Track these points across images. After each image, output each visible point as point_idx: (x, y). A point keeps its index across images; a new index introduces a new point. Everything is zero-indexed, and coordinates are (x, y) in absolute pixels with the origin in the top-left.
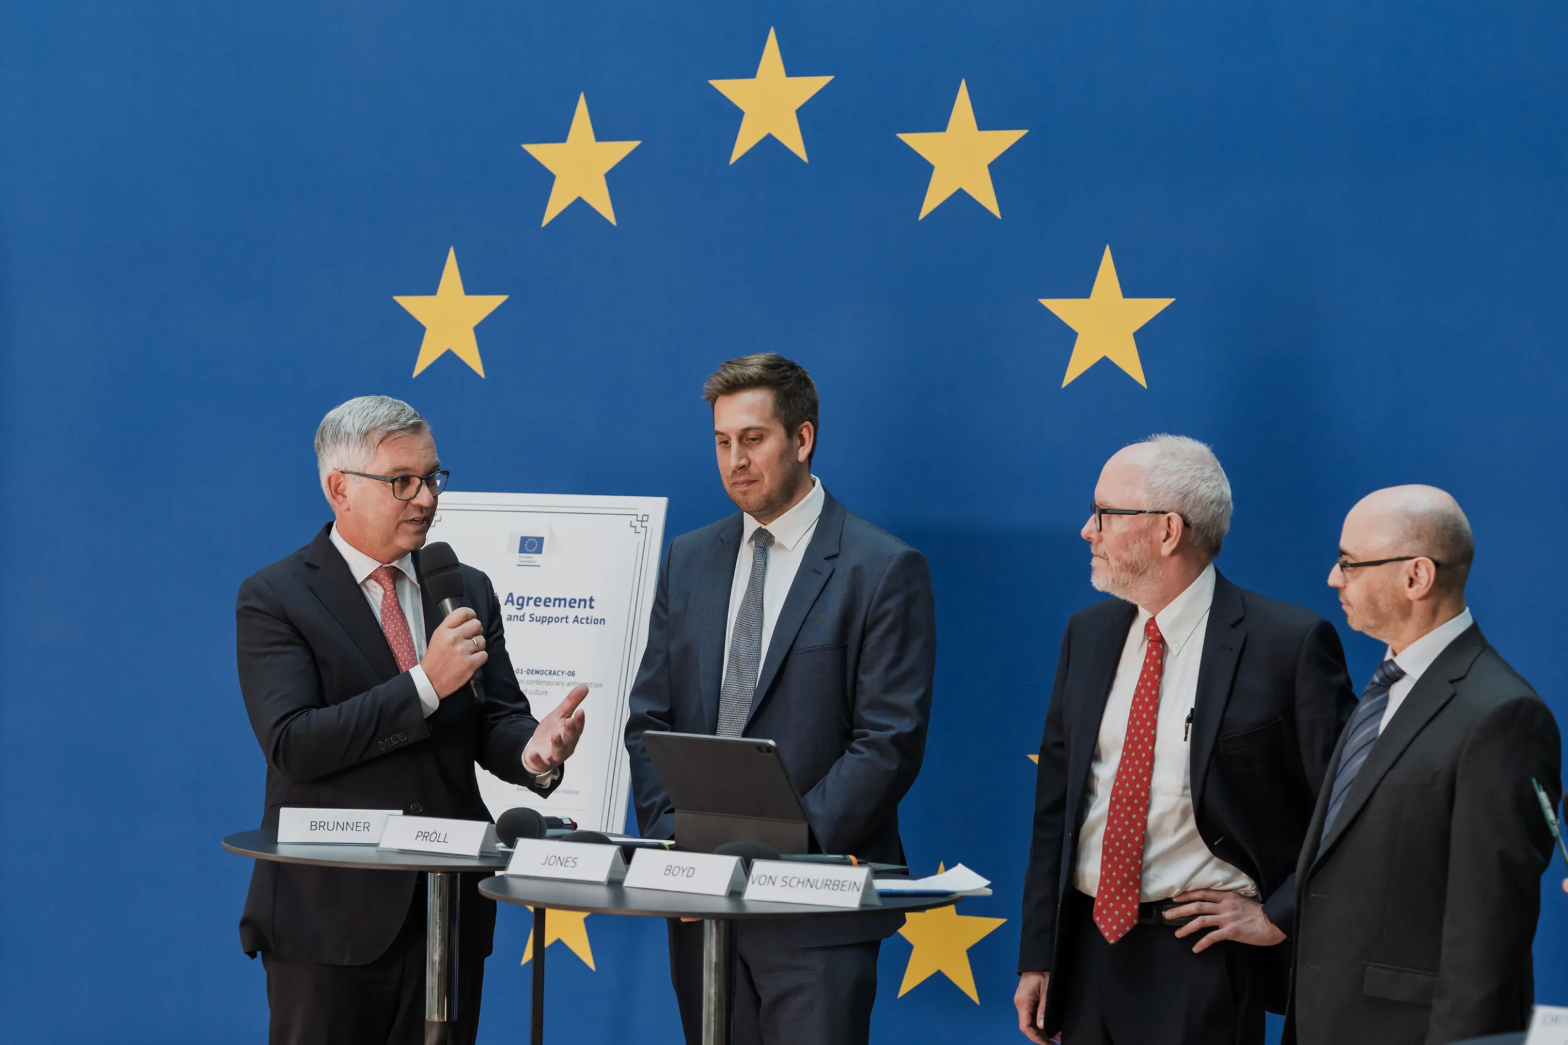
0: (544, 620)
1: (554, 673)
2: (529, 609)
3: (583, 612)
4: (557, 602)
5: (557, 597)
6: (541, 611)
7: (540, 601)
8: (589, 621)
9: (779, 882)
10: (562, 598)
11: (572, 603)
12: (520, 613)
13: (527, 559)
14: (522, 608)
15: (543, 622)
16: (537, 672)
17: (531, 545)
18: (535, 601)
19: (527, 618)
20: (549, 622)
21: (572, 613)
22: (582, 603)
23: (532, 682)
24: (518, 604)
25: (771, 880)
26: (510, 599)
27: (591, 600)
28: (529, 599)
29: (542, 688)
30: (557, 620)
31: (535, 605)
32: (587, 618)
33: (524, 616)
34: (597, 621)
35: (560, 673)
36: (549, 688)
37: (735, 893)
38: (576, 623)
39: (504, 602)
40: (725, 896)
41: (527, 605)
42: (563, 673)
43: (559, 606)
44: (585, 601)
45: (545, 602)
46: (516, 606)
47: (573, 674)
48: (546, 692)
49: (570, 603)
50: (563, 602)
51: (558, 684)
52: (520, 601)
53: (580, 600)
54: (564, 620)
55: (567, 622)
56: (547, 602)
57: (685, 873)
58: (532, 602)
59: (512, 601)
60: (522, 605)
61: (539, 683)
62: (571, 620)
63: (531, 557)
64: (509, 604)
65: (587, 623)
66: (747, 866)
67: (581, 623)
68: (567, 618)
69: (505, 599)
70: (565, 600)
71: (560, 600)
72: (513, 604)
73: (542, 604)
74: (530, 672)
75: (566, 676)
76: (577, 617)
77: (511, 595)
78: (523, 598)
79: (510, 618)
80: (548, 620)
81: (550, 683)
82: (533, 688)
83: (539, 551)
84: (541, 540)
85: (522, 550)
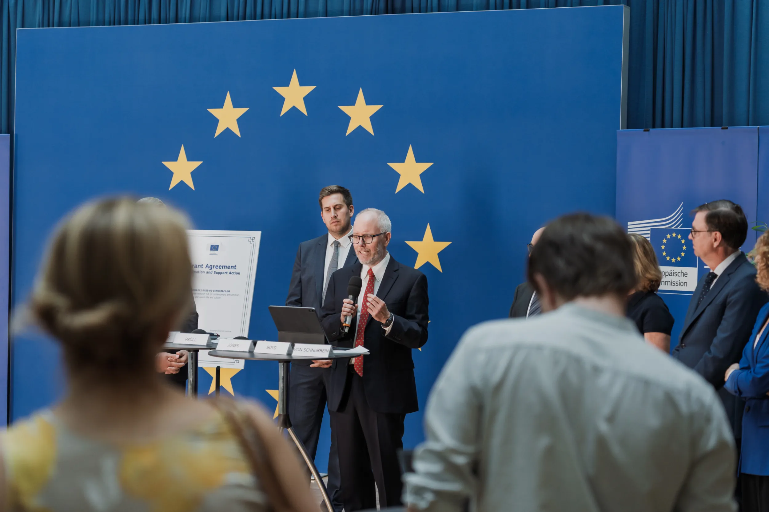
0: (219, 273)
1: (223, 291)
2: (214, 269)
3: (232, 270)
4: (223, 267)
5: (223, 265)
6: (218, 270)
7: (218, 267)
8: (234, 273)
9: (303, 350)
10: (225, 265)
12: (211, 271)
13: (214, 253)
15: (219, 274)
16: (217, 291)
17: (214, 248)
18: (216, 267)
19: (213, 272)
20: (221, 274)
21: (228, 271)
22: (232, 267)
23: (215, 294)
24: (210, 268)
25: (301, 350)
26: (207, 266)
27: (235, 266)
28: (214, 266)
29: (218, 296)
30: (224, 273)
31: (216, 268)
32: (234, 272)
33: (212, 272)
34: (237, 273)
35: (225, 291)
37: (289, 354)
38: (230, 274)
39: (205, 267)
40: (286, 355)
41: (213, 268)
42: (226, 291)
43: (224, 268)
44: (233, 266)
45: (219, 267)
46: (209, 268)
47: (229, 291)
48: (220, 298)
49: (228, 267)
50: (225, 267)
51: (224, 295)
54: (226, 273)
55: (227, 274)
56: (220, 267)
57: (273, 348)
58: (215, 267)
59: (208, 267)
60: (211, 268)
61: (218, 294)
62: (228, 273)
63: (214, 252)
64: (207, 268)
65: (234, 274)
66: (293, 346)
67: (232, 274)
68: (227, 272)
69: (206, 266)
70: (226, 266)
71: (224, 266)
72: (208, 268)
73: (218, 268)
74: (214, 291)
75: (226, 292)
76: (230, 272)
77: (208, 265)
78: (212, 266)
79: (207, 273)
80: (221, 273)
81: (221, 295)
82: (215, 296)
83: (217, 250)
84: (218, 246)
85: (211, 249)
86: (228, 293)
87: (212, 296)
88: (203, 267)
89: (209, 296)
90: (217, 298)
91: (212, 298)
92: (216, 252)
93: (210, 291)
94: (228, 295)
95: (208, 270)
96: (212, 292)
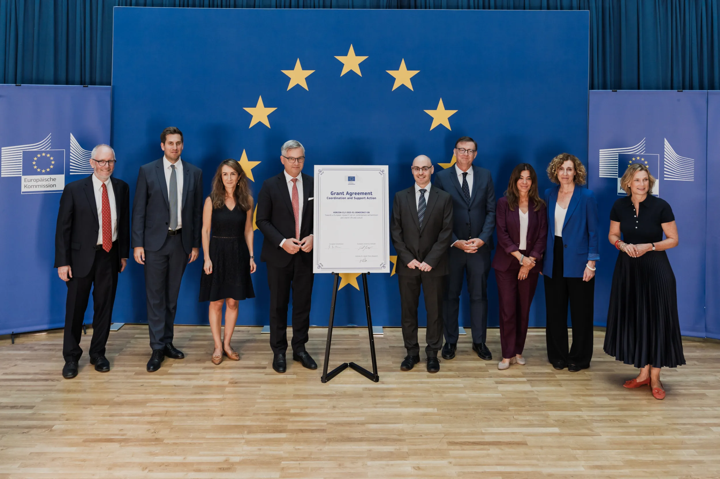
0: (358, 198)
1: (364, 212)
2: (354, 196)
3: (369, 196)
4: (361, 194)
6: (357, 196)
11: (366, 194)
12: (351, 197)
13: (351, 183)
14: (351, 196)
16: (358, 212)
17: (351, 179)
18: (355, 194)
21: (366, 196)
23: (357, 215)
28: (353, 193)
29: (360, 216)
30: (362, 198)
32: (371, 198)
33: (352, 198)
34: (373, 198)
36: (363, 217)
38: (368, 199)
41: (353, 195)
43: (362, 195)
46: (350, 195)
47: (369, 212)
48: (362, 218)
49: (365, 194)
50: (363, 194)
51: (365, 215)
52: (351, 194)
53: (368, 193)
56: (358, 194)
59: (348, 194)
60: (351, 195)
62: (366, 198)
64: (347, 195)
68: (365, 198)
69: (346, 193)
70: (364, 193)
71: (362, 193)
72: (349, 195)
73: (357, 194)
74: (356, 212)
75: (367, 213)
76: (368, 197)
77: (348, 192)
78: (351, 193)
79: (348, 198)
80: (360, 198)
81: (363, 215)
82: (358, 217)
83: (354, 180)
84: (354, 177)
85: (349, 180)
86: (369, 214)
87: (355, 217)
88: (344, 194)
89: (353, 217)
90: (359, 218)
91: (356, 218)
92: (353, 182)
93: (353, 212)
94: (368, 215)
95: (348, 196)
96: (355, 214)
